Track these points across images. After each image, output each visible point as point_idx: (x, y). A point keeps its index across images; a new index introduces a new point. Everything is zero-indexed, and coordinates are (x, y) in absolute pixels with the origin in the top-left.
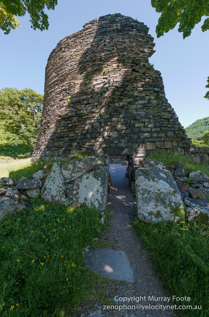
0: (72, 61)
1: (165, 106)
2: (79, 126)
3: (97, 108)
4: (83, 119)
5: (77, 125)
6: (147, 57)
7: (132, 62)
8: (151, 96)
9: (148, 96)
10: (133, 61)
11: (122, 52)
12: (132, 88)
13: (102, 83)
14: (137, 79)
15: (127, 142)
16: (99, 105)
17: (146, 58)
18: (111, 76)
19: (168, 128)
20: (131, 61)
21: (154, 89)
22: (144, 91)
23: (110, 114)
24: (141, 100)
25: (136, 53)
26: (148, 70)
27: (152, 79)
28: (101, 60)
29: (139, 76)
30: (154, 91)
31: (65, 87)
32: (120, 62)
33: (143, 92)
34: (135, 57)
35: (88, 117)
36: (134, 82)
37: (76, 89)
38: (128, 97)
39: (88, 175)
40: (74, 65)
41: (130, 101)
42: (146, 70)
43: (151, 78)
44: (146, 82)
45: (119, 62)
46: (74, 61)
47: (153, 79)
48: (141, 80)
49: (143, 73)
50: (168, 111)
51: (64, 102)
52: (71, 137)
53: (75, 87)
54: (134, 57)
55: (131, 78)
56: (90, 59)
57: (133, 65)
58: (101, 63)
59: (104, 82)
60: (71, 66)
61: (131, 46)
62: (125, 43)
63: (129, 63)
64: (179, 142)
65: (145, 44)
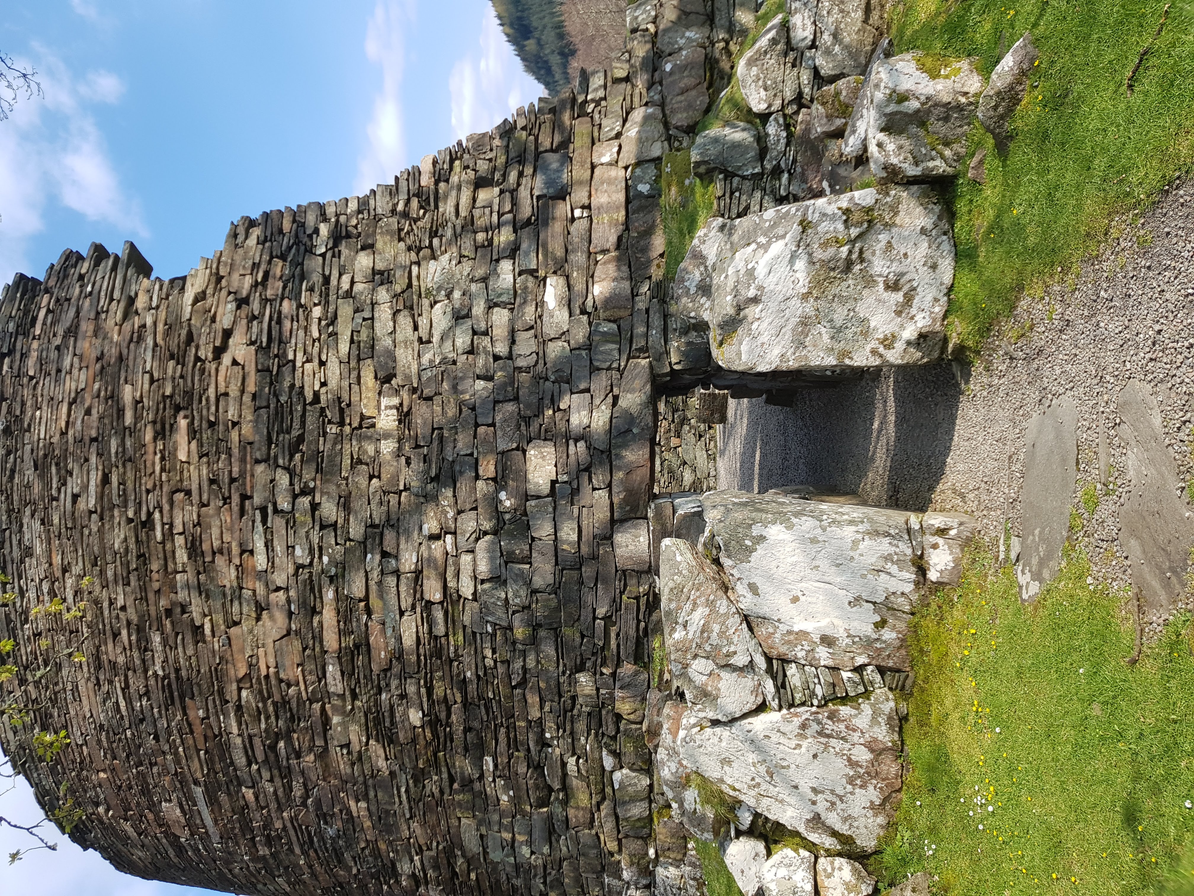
0: (123, 690)
1: (408, 202)
2: (484, 658)
3: (394, 552)
4: (447, 635)
5: (481, 673)
6: (157, 287)
7: (178, 363)
8: (357, 267)
9: (352, 283)
10: (172, 357)
11: (121, 412)
12: (308, 366)
13: (264, 521)
14: (265, 340)
15: (587, 395)
16: (381, 543)
17: (161, 289)
18: (235, 475)
19: (522, 188)
20: (171, 363)
21: (323, 255)
22: (327, 302)
23: (432, 480)
24: (372, 318)
25: (131, 340)
26: (224, 283)
27: (270, 262)
28: (144, 524)
29: (249, 328)
30: (329, 255)
31: (257, 741)
32: (172, 426)
33: (331, 309)
34: (156, 345)
35: (441, 603)
36: (276, 356)
37: (277, 673)
38: (355, 388)
39: (741, 588)
40: (146, 679)
41: (376, 378)
42: (224, 293)
43: (263, 267)
44: (283, 294)
45: (167, 426)
46: (126, 676)
47: (272, 257)
48: (271, 319)
49: (239, 307)
50: (437, 183)
51: (342, 747)
52: (547, 708)
53: (267, 677)
54: (154, 351)
55: (258, 371)
56: (128, 584)
57: (192, 359)
58: (163, 524)
59: (264, 511)
60: (147, 693)
61: (98, 366)
62: (77, 393)
63: (182, 377)
64: (596, 129)
65: (91, 293)
